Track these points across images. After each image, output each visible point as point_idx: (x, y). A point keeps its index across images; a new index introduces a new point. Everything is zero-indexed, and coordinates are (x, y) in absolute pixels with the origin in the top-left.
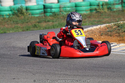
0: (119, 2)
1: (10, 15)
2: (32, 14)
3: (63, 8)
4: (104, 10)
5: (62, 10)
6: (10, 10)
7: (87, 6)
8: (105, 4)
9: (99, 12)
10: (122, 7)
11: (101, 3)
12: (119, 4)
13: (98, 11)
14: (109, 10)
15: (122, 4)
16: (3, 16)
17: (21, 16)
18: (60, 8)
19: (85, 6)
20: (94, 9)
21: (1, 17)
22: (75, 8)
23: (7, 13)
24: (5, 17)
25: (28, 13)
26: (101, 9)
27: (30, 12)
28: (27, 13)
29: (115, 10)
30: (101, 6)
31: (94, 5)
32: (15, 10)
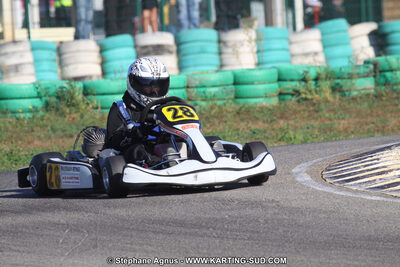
0: (367, 70)
1: (35, 110)
2: (102, 108)
3: (197, 87)
4: (323, 95)
5: (193, 94)
6: (35, 94)
7: (270, 82)
8: (323, 76)
9: (306, 99)
10: (377, 84)
11: (312, 74)
12: (366, 76)
13: (303, 96)
14: (338, 95)
15: (375, 76)
16: (13, 112)
17: (70, 113)
18: (188, 87)
19: (264, 83)
20: (291, 91)
21: (9, 115)
22: (233, 87)
23: (28, 104)
24: (22, 116)
25: (92, 102)
26: (313, 92)
27: (96, 100)
28: (88, 104)
29: (355, 93)
30: (313, 83)
31: (292, 80)
32: (50, 96)
